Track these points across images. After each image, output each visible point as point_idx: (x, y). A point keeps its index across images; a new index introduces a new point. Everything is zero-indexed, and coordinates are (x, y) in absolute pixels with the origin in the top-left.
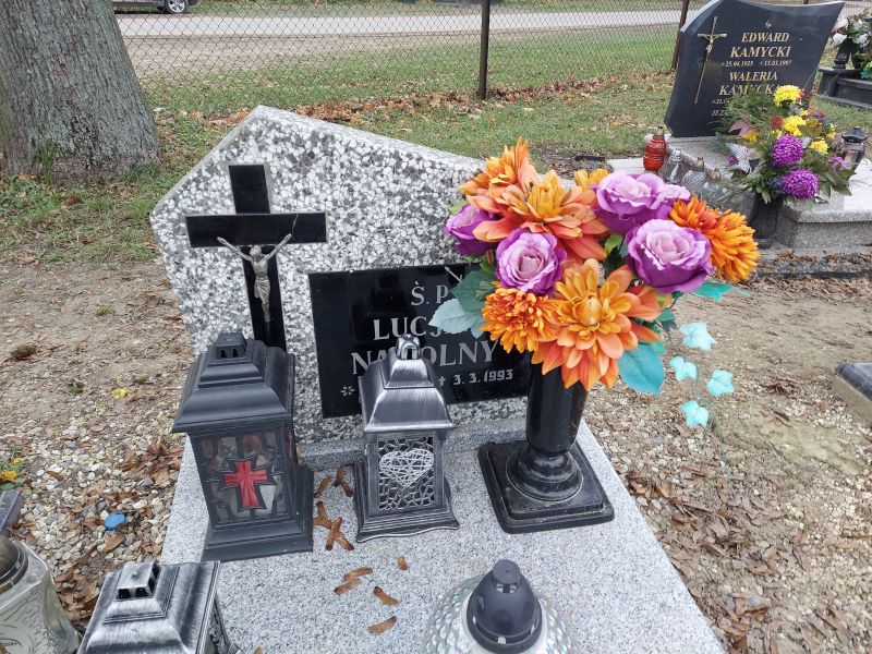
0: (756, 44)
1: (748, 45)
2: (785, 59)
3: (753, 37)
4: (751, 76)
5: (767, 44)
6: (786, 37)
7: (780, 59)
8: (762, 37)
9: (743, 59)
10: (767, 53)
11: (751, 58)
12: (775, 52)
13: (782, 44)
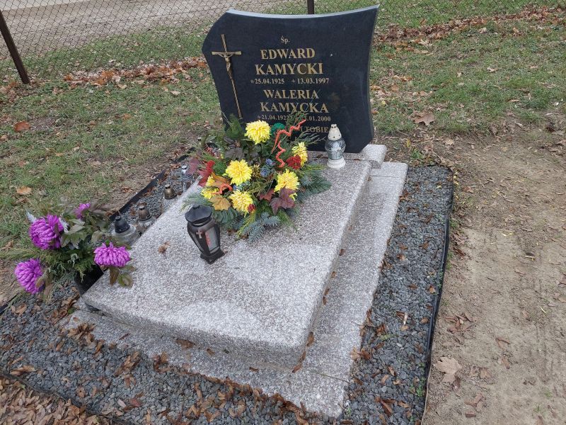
0: (280, 61)
1: (272, 63)
2: (321, 76)
3: (273, 54)
4: (288, 94)
5: (292, 61)
6: (311, 53)
7: (314, 77)
8: (283, 54)
9: (270, 77)
10: (295, 70)
11: (280, 76)
12: (303, 69)
13: (311, 61)
